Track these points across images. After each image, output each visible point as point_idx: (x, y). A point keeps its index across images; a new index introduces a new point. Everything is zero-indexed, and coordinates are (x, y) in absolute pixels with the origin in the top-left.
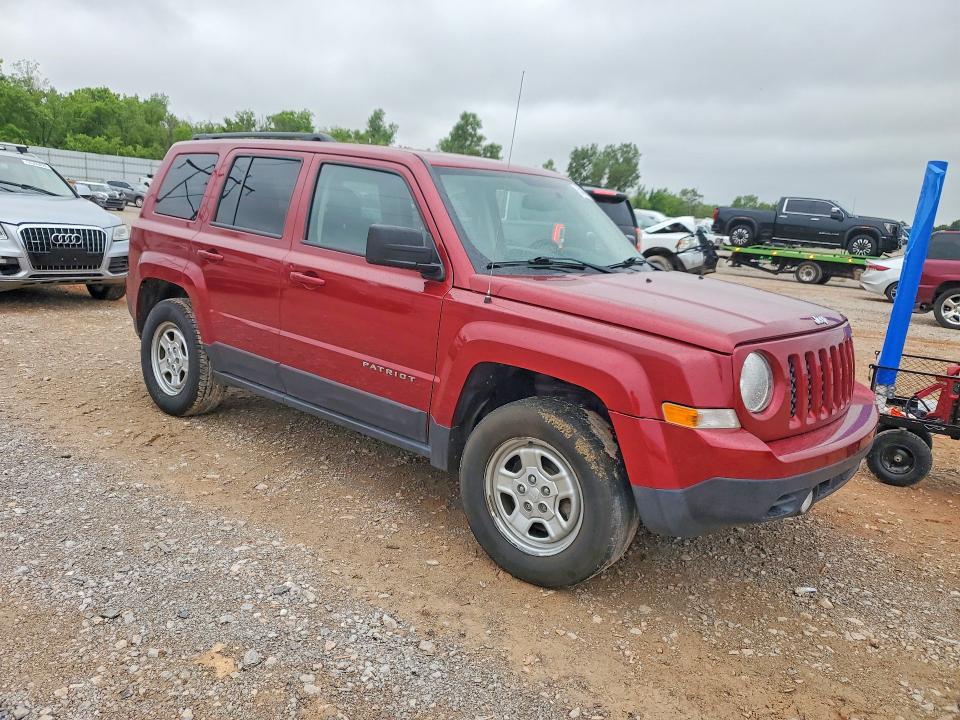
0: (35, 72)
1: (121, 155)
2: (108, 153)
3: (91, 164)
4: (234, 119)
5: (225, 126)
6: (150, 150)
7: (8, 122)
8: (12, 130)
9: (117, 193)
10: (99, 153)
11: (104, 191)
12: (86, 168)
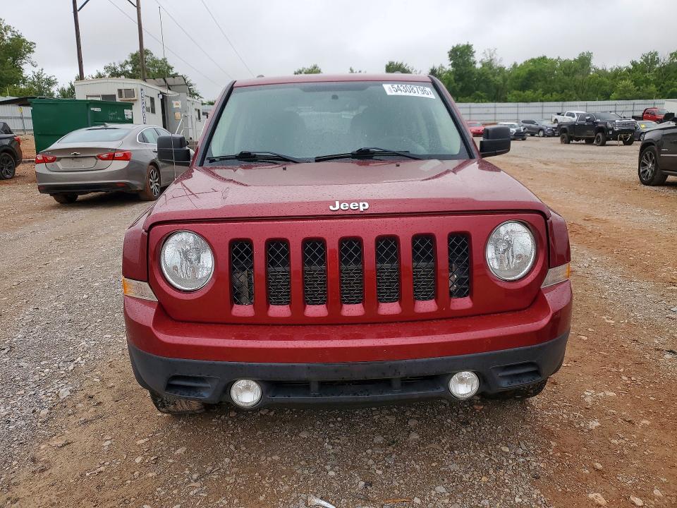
0: (494, 55)
1: (541, 101)
2: (532, 101)
3: (521, 110)
4: (639, 60)
5: (631, 67)
6: (563, 95)
7: (477, 90)
8: (478, 95)
9: (522, 128)
10: (526, 102)
11: (515, 127)
12: (518, 113)
